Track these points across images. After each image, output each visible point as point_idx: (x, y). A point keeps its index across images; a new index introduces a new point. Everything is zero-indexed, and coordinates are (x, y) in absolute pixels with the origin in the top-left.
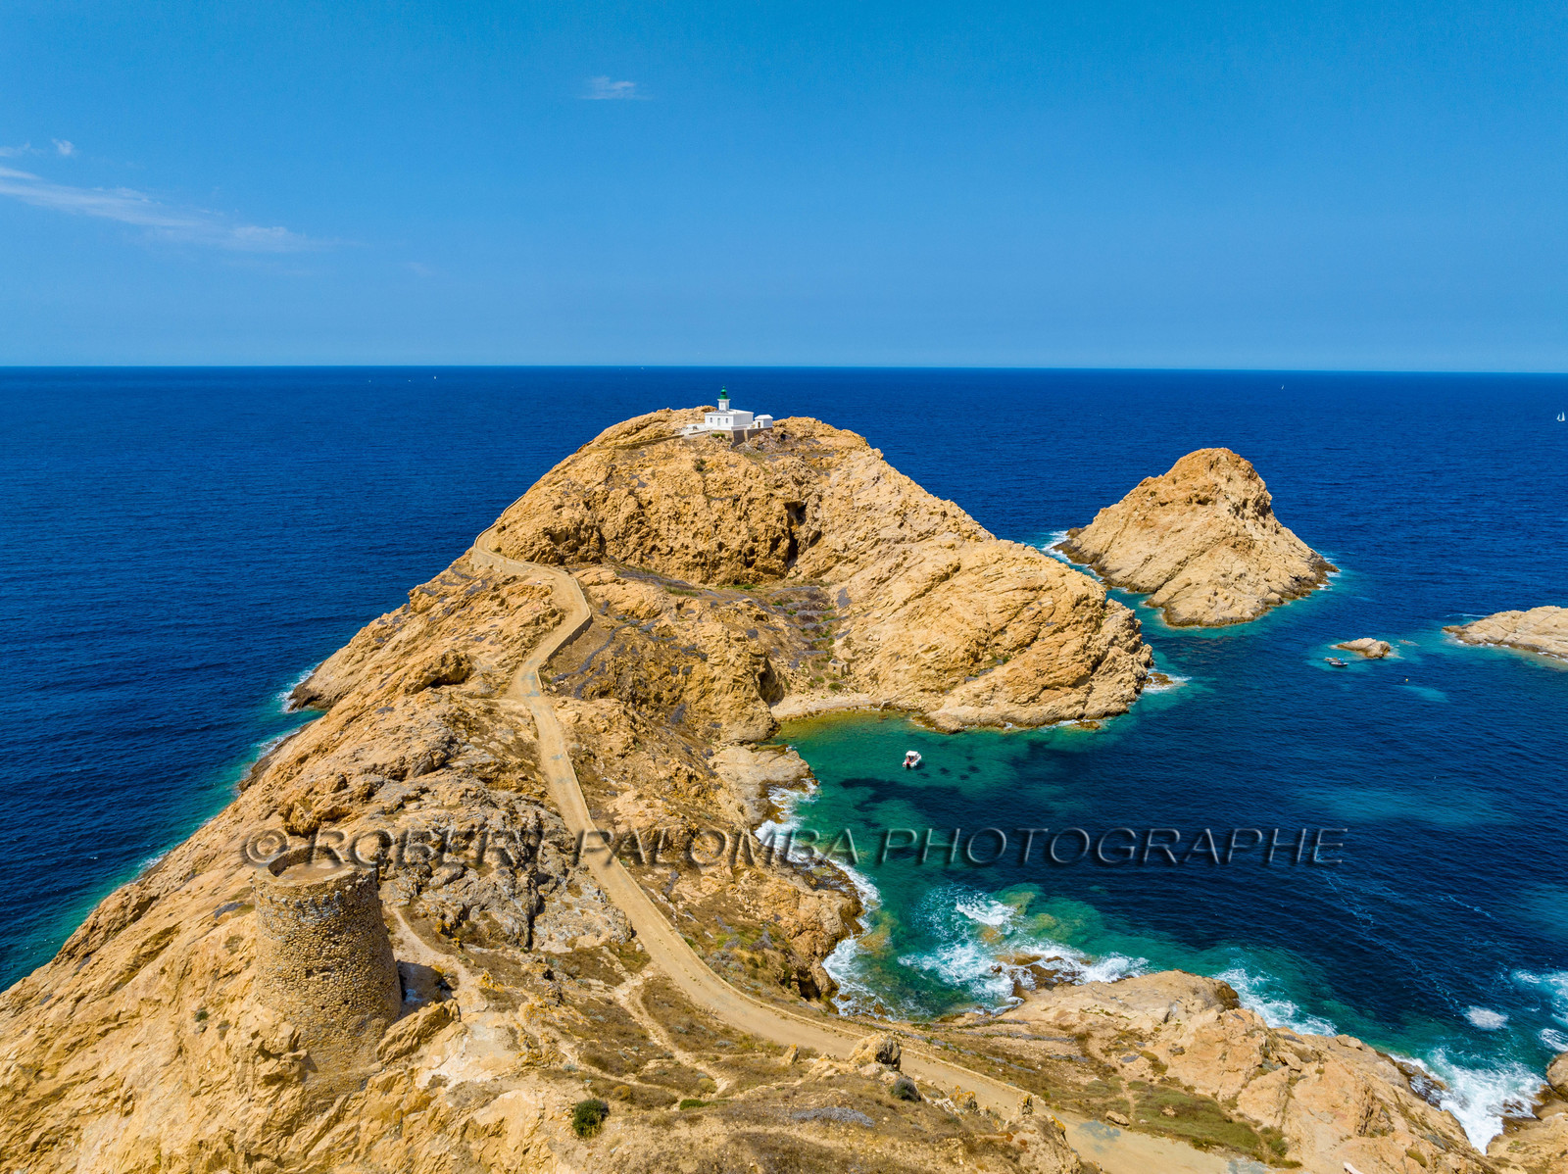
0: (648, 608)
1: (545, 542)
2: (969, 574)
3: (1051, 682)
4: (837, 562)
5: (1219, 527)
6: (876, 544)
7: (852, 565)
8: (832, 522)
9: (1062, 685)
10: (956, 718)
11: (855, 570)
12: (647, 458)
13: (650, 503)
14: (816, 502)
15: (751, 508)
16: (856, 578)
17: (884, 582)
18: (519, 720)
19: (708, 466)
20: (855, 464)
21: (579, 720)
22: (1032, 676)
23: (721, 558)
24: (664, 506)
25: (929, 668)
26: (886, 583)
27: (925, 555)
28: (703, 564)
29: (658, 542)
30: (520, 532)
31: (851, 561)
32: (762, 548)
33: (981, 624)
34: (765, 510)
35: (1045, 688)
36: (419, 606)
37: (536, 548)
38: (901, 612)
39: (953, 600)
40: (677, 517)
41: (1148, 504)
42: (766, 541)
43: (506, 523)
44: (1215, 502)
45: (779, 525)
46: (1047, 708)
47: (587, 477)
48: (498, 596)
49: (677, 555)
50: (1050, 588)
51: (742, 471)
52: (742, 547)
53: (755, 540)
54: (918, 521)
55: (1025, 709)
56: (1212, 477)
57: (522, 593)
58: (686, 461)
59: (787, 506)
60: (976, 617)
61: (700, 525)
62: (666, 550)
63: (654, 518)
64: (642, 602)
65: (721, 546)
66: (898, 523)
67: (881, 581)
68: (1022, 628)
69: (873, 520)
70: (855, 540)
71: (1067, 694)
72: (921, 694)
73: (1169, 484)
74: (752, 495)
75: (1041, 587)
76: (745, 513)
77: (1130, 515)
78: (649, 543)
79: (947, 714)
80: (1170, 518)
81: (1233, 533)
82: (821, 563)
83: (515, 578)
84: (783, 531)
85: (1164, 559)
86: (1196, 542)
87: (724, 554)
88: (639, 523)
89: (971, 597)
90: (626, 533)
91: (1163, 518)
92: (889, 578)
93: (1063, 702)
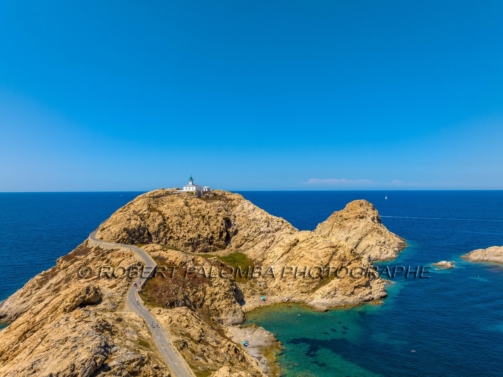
0: (180, 261)
1: (124, 234)
2: (304, 243)
3: (357, 285)
4: (245, 241)
5: (371, 226)
6: (260, 234)
7: (251, 242)
8: (241, 226)
9: (362, 286)
10: (323, 304)
11: (253, 244)
12: (164, 201)
13: (168, 218)
14: (234, 218)
15: (210, 220)
16: (256, 247)
17: (268, 248)
18: (137, 324)
19: (190, 204)
20: (244, 204)
21: (171, 321)
22: (349, 283)
23: (200, 241)
24: (175, 219)
25: (303, 282)
26: (269, 249)
27: (283, 236)
28: (192, 244)
29: (172, 235)
30: (113, 230)
31: (251, 241)
32: (216, 237)
33: (320, 262)
34: (216, 221)
35: (355, 287)
36: (62, 266)
37: (120, 237)
38: (282, 259)
39: (303, 252)
40: (180, 224)
41: (339, 220)
42: (217, 233)
43: (105, 227)
44: (366, 217)
45: (222, 227)
46: (359, 296)
47: (139, 208)
48: (105, 259)
49: (181, 240)
50: (340, 247)
51: (204, 205)
52: (208, 236)
53: (213, 233)
54: (273, 224)
55: (350, 298)
56: (362, 209)
57: (118, 256)
58: (181, 202)
59: (224, 219)
60: (316, 259)
61: (190, 227)
62: (176, 238)
63: (170, 224)
64: (177, 258)
65: (199, 236)
66: (267, 225)
67: (267, 248)
68: (336, 263)
69: (257, 224)
70: (251, 232)
71: (364, 290)
72: (301, 294)
73: (346, 213)
74: (210, 215)
75: (336, 246)
76: (208, 222)
77: (333, 224)
78: (168, 235)
79: (318, 303)
80: (350, 224)
81: (375, 228)
82: (239, 242)
83: (112, 250)
84: (224, 229)
85: (354, 238)
86: (364, 232)
87: (201, 239)
88: (164, 227)
89: (311, 251)
90: (159, 231)
91: (348, 224)
92: (270, 247)
93: (363, 293)
